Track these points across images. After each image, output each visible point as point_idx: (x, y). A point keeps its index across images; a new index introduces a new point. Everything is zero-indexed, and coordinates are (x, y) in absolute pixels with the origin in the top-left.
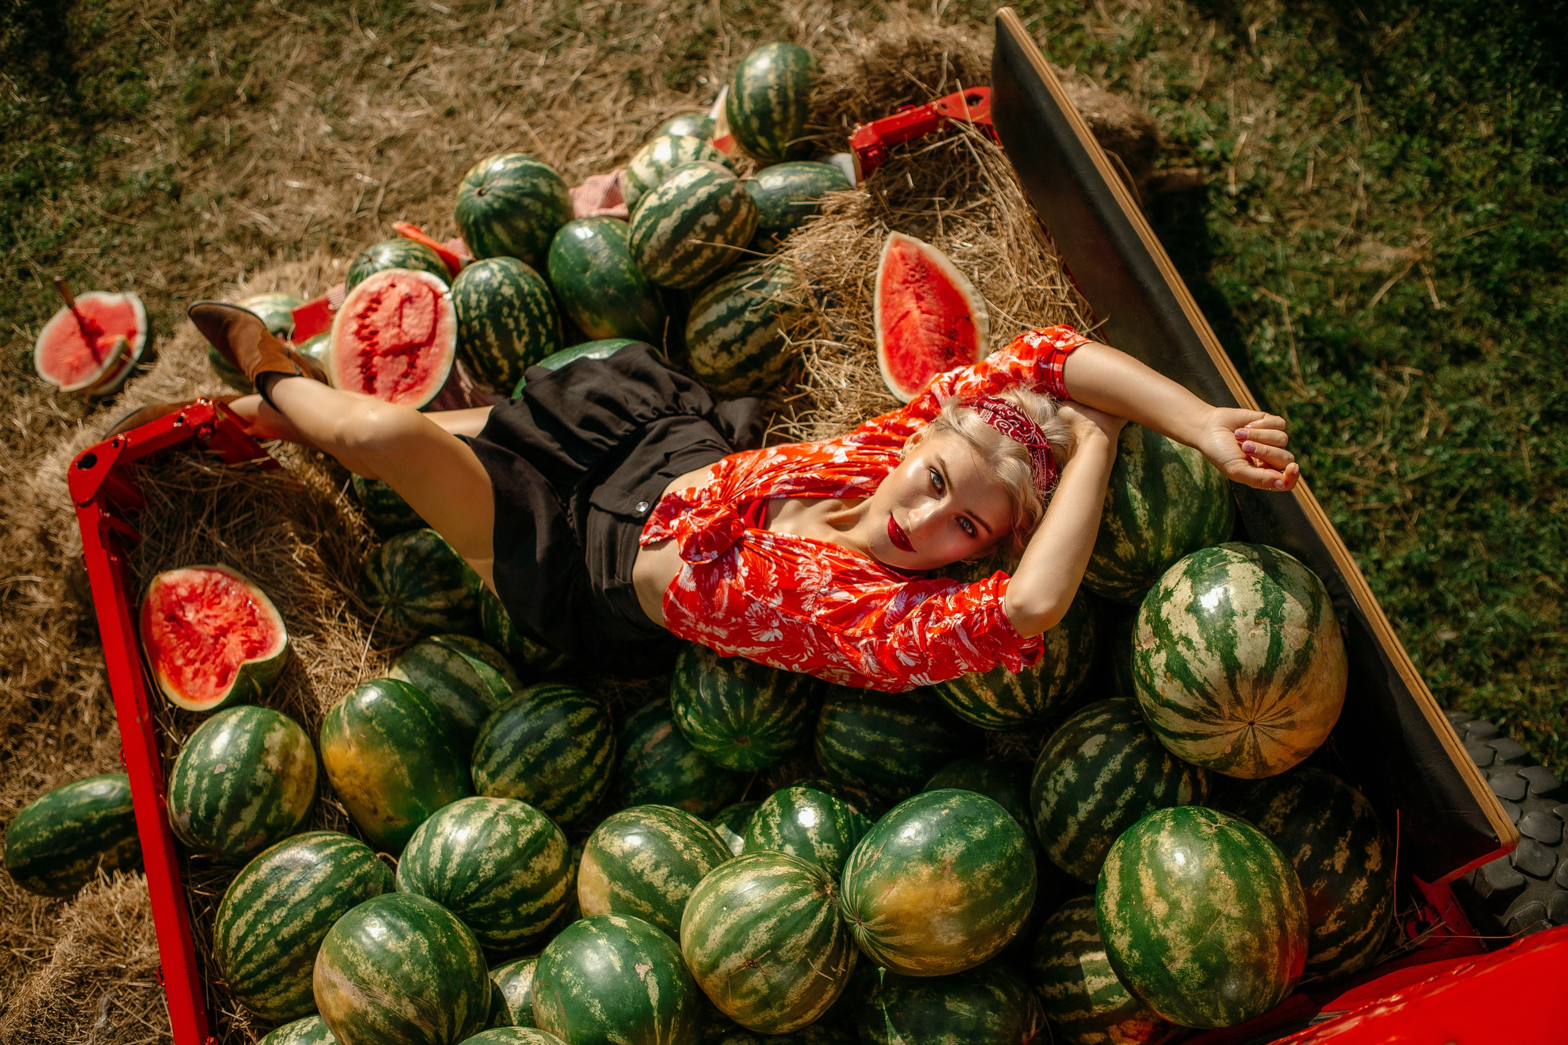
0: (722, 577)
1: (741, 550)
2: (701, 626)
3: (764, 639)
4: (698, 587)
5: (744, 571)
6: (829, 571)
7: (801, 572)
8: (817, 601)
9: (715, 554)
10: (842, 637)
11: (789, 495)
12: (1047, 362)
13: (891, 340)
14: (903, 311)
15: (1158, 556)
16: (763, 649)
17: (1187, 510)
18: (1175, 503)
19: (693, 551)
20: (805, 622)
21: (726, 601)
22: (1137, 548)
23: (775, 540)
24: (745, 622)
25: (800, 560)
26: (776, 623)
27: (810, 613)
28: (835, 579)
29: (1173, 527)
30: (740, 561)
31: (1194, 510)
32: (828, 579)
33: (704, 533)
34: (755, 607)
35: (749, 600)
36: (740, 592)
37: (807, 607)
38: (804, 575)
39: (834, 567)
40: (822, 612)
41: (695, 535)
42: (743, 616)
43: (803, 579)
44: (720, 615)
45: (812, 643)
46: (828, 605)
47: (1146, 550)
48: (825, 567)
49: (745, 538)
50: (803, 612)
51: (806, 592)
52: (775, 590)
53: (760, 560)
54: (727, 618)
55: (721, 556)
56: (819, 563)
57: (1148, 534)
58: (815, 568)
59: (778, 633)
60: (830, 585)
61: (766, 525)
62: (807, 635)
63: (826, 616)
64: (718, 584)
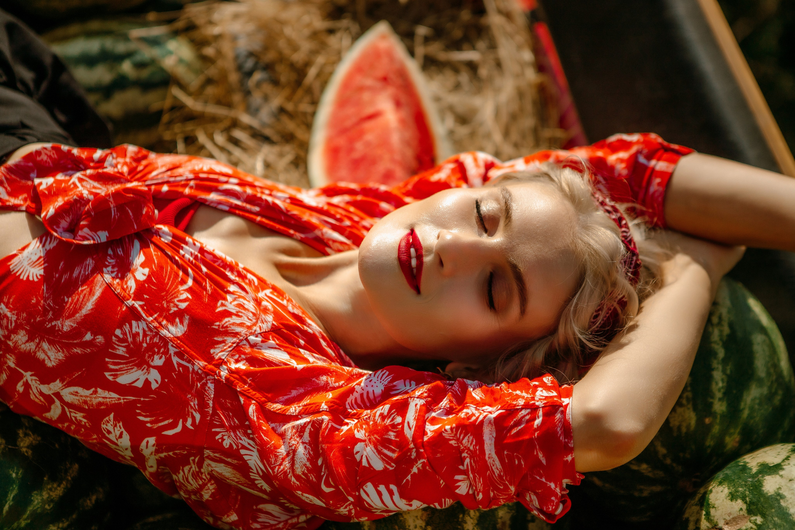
0: (98, 269)
1: (144, 246)
2: (21, 338)
3: (124, 379)
4: (46, 278)
5: (141, 274)
6: (270, 318)
7: (230, 303)
8: (237, 350)
9: (103, 236)
10: (262, 410)
11: (233, 211)
12: (649, 157)
13: (342, 142)
14: (369, 110)
15: (720, 443)
16: (112, 397)
17: (770, 397)
18: (760, 382)
19: (64, 224)
20: (207, 373)
21: (89, 306)
22: (700, 421)
23: (202, 250)
24: (109, 344)
25: (232, 288)
26: (158, 361)
27: (221, 362)
28: (275, 331)
29: (752, 409)
30: (139, 259)
31: (777, 400)
32: (266, 327)
33: (100, 201)
34: (137, 327)
35: (133, 314)
36: (121, 300)
37: (219, 353)
38: (231, 307)
39: (277, 315)
40: (242, 366)
41: (81, 201)
42: (108, 335)
43: (228, 314)
44: (67, 325)
45: (202, 406)
46: (252, 360)
47: (709, 428)
48: (265, 310)
49: (158, 233)
50: (209, 358)
51: (226, 332)
52: (180, 314)
53: (169, 267)
54: (77, 333)
55: (110, 243)
56: (258, 302)
57: (719, 407)
58: (251, 306)
59: (155, 376)
60: (265, 336)
61: (189, 230)
62: (201, 395)
63: (247, 374)
64: (87, 280)
